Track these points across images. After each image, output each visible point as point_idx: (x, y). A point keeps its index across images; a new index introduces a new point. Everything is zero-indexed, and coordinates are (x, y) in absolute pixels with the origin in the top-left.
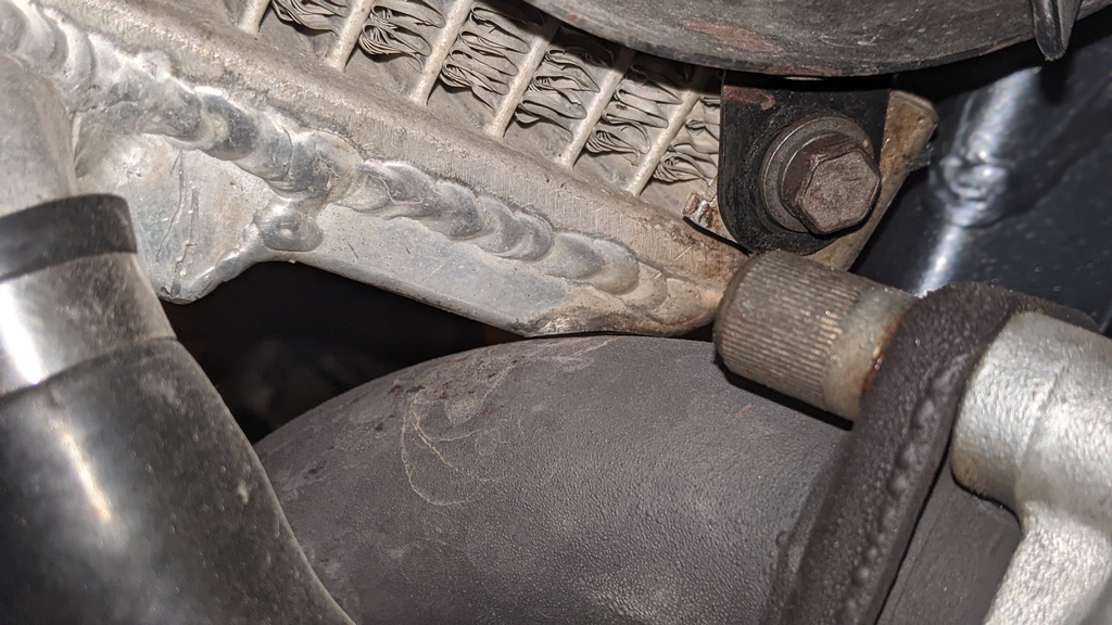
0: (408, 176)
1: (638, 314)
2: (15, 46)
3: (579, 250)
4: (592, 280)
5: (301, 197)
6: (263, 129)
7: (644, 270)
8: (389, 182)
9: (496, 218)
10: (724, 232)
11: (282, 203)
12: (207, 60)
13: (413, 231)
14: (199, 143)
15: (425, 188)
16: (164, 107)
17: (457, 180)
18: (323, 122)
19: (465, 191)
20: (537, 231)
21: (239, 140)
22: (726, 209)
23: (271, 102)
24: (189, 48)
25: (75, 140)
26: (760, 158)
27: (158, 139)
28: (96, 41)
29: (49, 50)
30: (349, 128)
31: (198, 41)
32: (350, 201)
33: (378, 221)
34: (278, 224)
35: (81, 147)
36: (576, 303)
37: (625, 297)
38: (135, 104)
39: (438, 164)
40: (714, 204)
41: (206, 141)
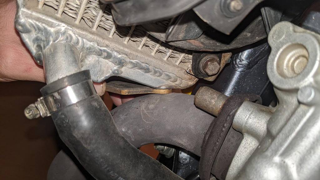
0: (138, 63)
1: (177, 86)
2: (71, 42)
3: (167, 75)
4: (169, 80)
5: (119, 66)
6: (113, 55)
7: (178, 79)
8: (134, 64)
9: (153, 70)
10: (193, 74)
11: (115, 67)
12: (103, 43)
13: (138, 72)
14: (101, 57)
15: (140, 65)
16: (96, 51)
17: (146, 63)
18: (123, 53)
19: (148, 65)
20: (160, 72)
21: (109, 56)
22: (193, 70)
23: (114, 50)
24: (100, 41)
25: (81, 57)
26: (199, 62)
27: (95, 56)
28: (84, 40)
29: (76, 42)
30: (128, 55)
31: (102, 40)
32: (128, 66)
33: (132, 70)
34: (115, 70)
35: (81, 58)
36: (166, 84)
37: (175, 83)
38: (91, 50)
39: (143, 61)
40: (191, 69)
41: (103, 56)
